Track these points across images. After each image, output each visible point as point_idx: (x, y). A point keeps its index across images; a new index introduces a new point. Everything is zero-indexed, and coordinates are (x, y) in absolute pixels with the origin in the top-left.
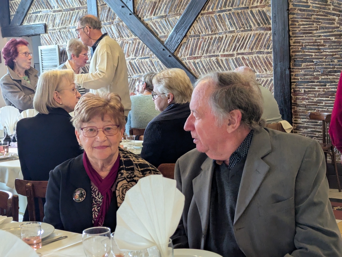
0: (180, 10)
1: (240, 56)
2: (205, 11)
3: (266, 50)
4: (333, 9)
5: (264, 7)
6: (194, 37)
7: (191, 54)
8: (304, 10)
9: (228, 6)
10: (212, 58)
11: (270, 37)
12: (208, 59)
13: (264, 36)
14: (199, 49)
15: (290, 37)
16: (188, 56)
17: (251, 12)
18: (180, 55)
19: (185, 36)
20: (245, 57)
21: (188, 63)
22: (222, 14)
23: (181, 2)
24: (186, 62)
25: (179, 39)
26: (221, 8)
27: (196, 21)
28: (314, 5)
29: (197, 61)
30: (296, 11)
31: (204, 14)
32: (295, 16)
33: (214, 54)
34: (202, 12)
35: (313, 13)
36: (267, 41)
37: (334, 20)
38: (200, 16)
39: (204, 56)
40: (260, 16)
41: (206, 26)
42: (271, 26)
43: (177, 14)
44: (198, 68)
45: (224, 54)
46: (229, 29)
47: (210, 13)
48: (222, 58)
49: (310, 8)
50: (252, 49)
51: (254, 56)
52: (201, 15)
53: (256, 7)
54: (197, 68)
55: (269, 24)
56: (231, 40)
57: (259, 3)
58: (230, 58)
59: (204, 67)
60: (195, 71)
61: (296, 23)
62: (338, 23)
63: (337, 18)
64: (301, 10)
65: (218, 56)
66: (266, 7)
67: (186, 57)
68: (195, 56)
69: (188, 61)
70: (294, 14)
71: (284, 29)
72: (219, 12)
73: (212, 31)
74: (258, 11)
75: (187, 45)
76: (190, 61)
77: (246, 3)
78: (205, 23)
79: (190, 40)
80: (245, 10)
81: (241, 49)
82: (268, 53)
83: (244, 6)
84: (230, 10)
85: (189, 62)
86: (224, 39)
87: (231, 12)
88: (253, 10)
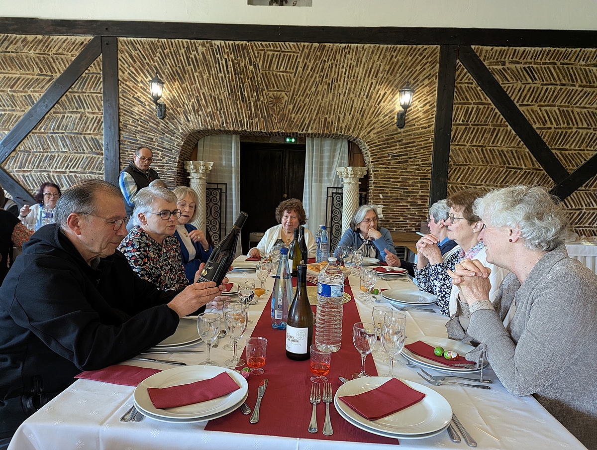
0: (9, 126)
1: (72, 174)
2: (37, 131)
3: (98, 171)
4: (158, 146)
5: (97, 135)
6: (24, 152)
7: (20, 168)
8: (133, 143)
9: (62, 130)
10: (43, 173)
11: (102, 161)
12: (39, 174)
13: (96, 160)
14: (29, 164)
15: (120, 162)
16: (17, 169)
17: (84, 137)
18: (8, 167)
19: (14, 150)
20: (77, 175)
21: (16, 176)
22: (54, 135)
23: (10, 119)
24: (14, 174)
25: (7, 152)
26: (53, 130)
27: (26, 138)
28: (142, 140)
29: (26, 174)
30: (126, 143)
31: (36, 133)
32: (125, 146)
33: (45, 170)
34: (33, 131)
36: (99, 164)
37: (158, 154)
38: (31, 134)
39: (34, 171)
40: (93, 142)
41: (38, 144)
42: (103, 152)
43: (5, 129)
44: (28, 181)
45: (56, 170)
46: (62, 149)
47: (42, 133)
48: (53, 174)
49: (139, 142)
50: (85, 169)
51: (86, 175)
52: (33, 133)
53: (90, 134)
54: (26, 181)
55: (102, 150)
56: (64, 159)
57: (92, 131)
58: (62, 175)
59: (34, 180)
60: (24, 184)
61: (126, 152)
62: (161, 157)
63: (161, 153)
64: (130, 142)
65: (50, 172)
66: (99, 136)
67: (14, 170)
68: (24, 169)
69: (16, 173)
70: (124, 145)
71: (115, 155)
72: (51, 133)
73: (44, 149)
74: (91, 138)
75: (16, 159)
76: (19, 173)
77: (79, 129)
78: (36, 141)
79: (20, 155)
80: (78, 135)
81: (73, 168)
82: (100, 174)
83: (77, 132)
84: (63, 133)
85: (18, 175)
86: (56, 157)
87: (64, 135)
88: (86, 136)
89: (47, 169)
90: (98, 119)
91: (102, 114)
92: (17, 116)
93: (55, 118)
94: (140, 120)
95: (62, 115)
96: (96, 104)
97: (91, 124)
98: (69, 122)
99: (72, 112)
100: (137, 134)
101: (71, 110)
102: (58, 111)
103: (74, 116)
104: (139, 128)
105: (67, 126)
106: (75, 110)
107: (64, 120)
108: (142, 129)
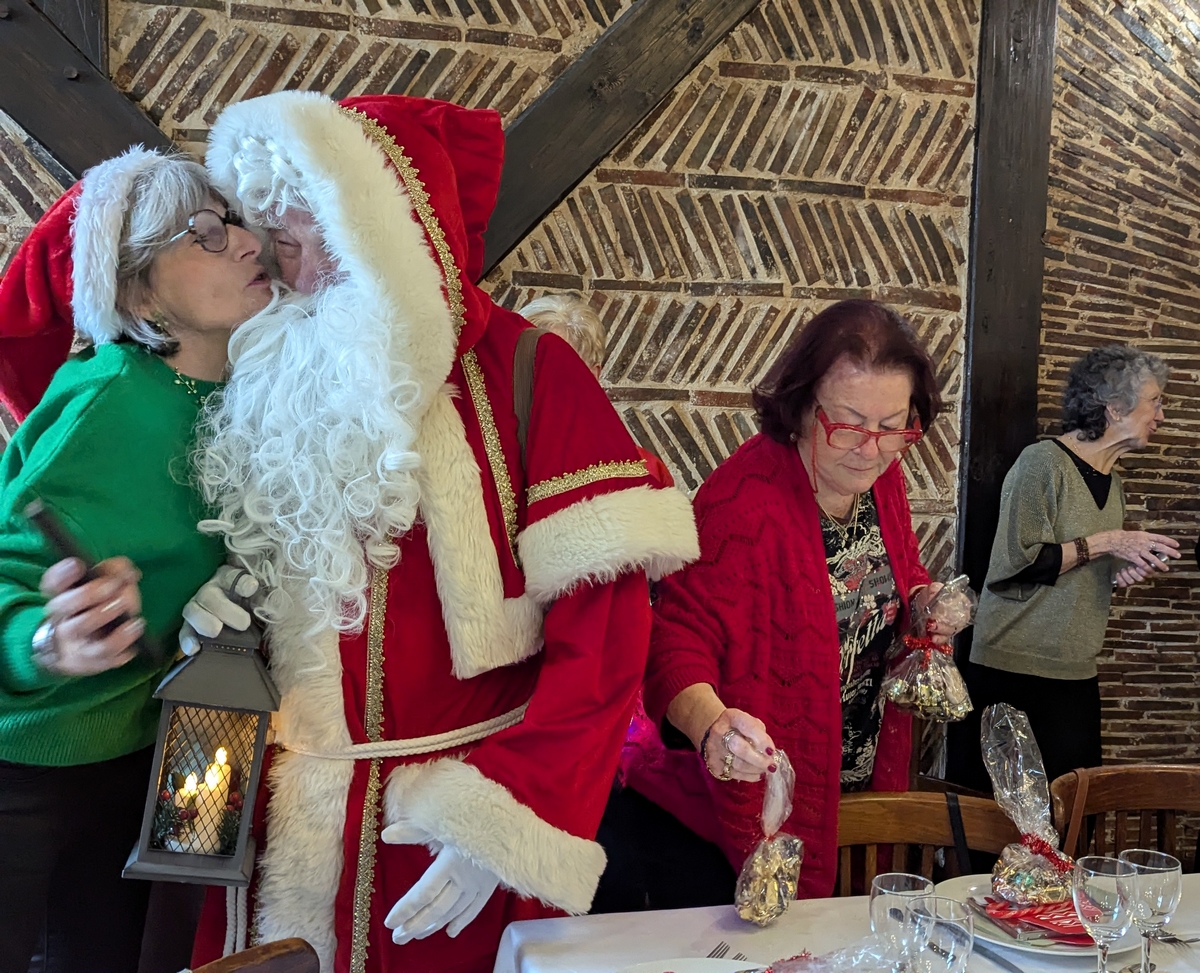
2: (628, 165)
5: (936, 204)
6: (548, 282)
8: (1102, 250)
9: (760, 165)
10: (646, 405)
11: (952, 337)
17: (874, 213)
22: (718, 196)
26: (717, 165)
27: (564, 204)
28: (1141, 235)
30: (1067, 248)
31: (622, 176)
32: (1062, 265)
33: (657, 386)
34: (608, 164)
35: (1133, 266)
36: (938, 353)
38: (590, 182)
40: (913, 239)
41: (628, 240)
42: (962, 291)
45: (718, 388)
46: (753, 272)
47: (654, 178)
48: (701, 409)
49: (1125, 245)
52: (603, 177)
53: (900, 196)
55: (952, 280)
56: (763, 328)
57: (914, 179)
61: (1066, 296)
64: (1088, 245)
65: (684, 395)
66: (945, 206)
70: (1059, 256)
72: (701, 181)
73: (658, 273)
74: (903, 217)
77: (852, 165)
78: (619, 222)
80: (843, 202)
83: (837, 179)
84: (766, 185)
86: (724, 316)
87: (769, 197)
88: (880, 204)
89: (668, 384)
90: (949, 116)
91: (969, 94)
92: (517, 74)
93: (730, 97)
94: (1138, 134)
95: (766, 83)
96: (944, 35)
97: (916, 143)
98: (799, 123)
99: (823, 74)
100: (1123, 206)
101: (816, 61)
102: (747, 58)
103: (825, 93)
104: (1134, 176)
105: (786, 149)
106: (836, 62)
107: (777, 113)
108: (1146, 180)
